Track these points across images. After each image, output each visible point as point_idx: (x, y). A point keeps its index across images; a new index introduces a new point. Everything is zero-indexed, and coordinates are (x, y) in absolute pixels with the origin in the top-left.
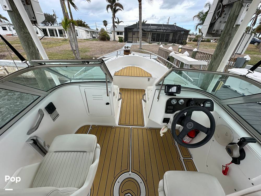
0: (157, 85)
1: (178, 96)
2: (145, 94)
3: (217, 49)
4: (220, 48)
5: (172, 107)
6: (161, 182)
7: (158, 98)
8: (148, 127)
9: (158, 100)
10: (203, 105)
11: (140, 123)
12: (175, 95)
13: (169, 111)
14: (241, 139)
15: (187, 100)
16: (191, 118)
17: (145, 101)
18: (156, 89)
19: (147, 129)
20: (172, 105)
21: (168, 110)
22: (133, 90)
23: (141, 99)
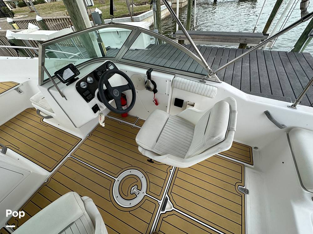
0: (43, 83)
1: (81, 77)
2: (39, 111)
3: (67, 5)
4: (69, 3)
5: (87, 92)
6: (140, 149)
7: (63, 96)
8: (86, 136)
9: (66, 98)
10: (108, 69)
11: (73, 142)
12: (78, 78)
13: (89, 97)
14: (147, 73)
15: (92, 74)
16: (112, 86)
17: (49, 117)
18: (46, 89)
19: (87, 138)
20: (86, 89)
21: (87, 97)
22: (11, 122)
23: (41, 121)
